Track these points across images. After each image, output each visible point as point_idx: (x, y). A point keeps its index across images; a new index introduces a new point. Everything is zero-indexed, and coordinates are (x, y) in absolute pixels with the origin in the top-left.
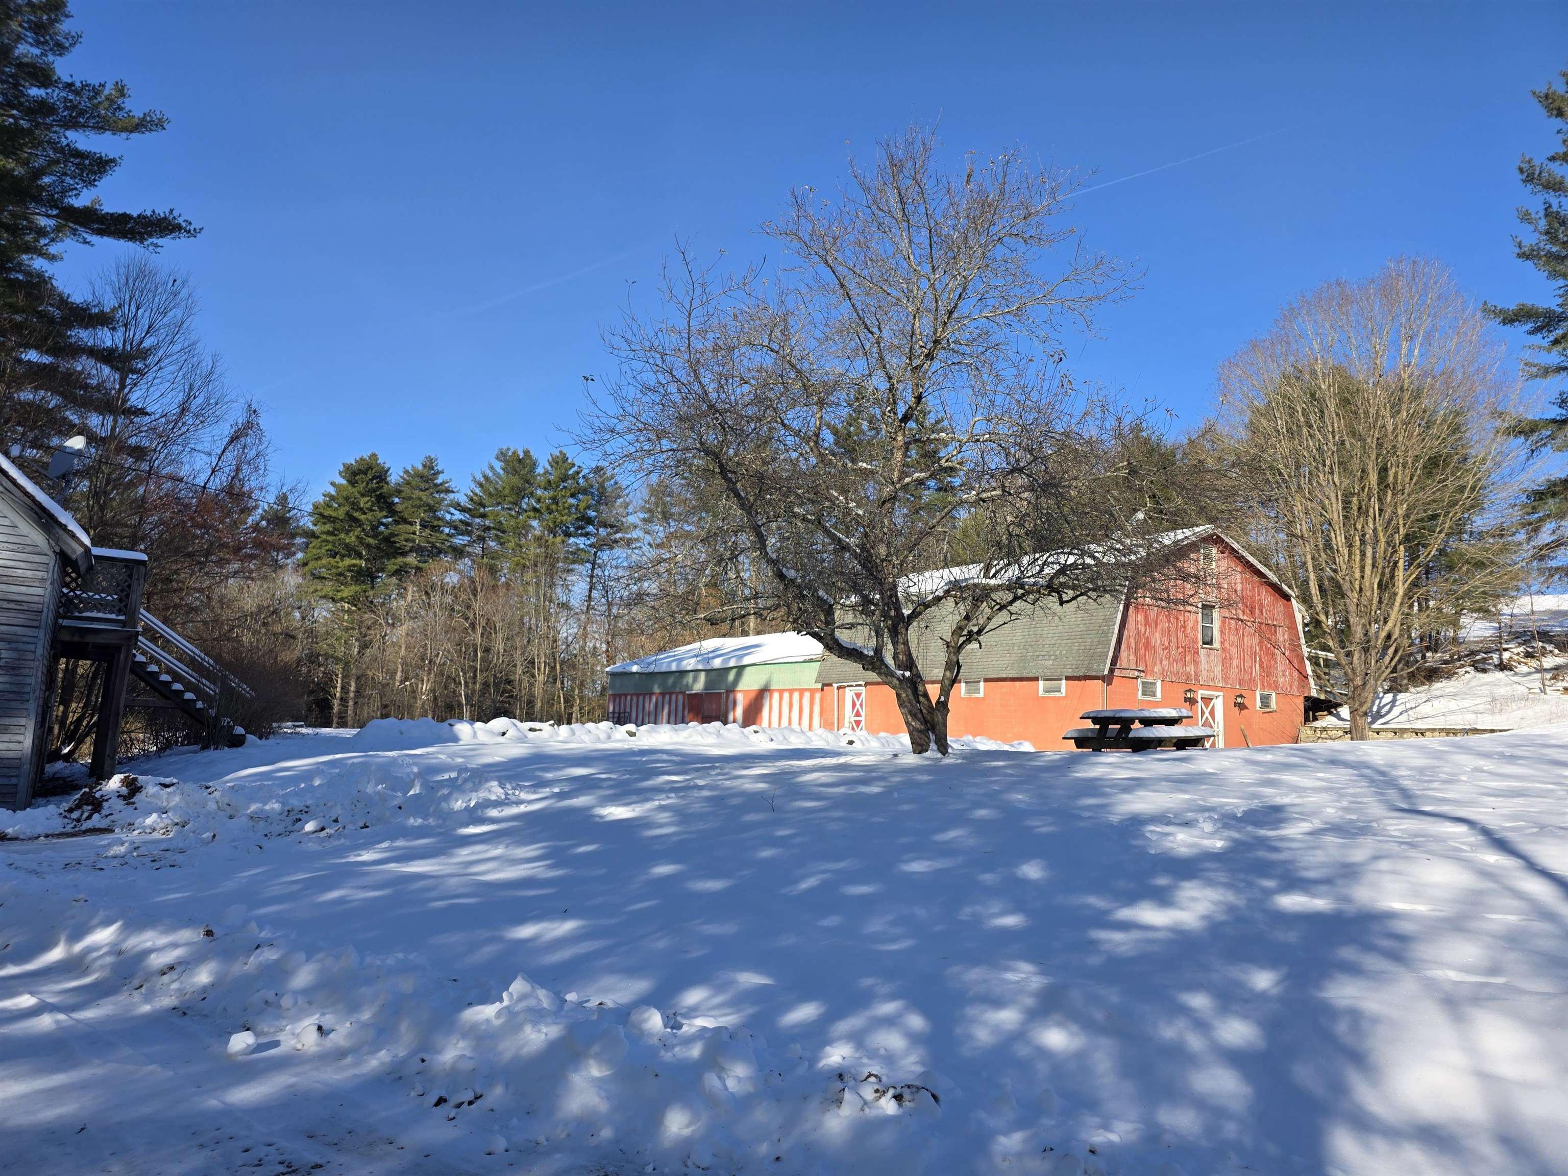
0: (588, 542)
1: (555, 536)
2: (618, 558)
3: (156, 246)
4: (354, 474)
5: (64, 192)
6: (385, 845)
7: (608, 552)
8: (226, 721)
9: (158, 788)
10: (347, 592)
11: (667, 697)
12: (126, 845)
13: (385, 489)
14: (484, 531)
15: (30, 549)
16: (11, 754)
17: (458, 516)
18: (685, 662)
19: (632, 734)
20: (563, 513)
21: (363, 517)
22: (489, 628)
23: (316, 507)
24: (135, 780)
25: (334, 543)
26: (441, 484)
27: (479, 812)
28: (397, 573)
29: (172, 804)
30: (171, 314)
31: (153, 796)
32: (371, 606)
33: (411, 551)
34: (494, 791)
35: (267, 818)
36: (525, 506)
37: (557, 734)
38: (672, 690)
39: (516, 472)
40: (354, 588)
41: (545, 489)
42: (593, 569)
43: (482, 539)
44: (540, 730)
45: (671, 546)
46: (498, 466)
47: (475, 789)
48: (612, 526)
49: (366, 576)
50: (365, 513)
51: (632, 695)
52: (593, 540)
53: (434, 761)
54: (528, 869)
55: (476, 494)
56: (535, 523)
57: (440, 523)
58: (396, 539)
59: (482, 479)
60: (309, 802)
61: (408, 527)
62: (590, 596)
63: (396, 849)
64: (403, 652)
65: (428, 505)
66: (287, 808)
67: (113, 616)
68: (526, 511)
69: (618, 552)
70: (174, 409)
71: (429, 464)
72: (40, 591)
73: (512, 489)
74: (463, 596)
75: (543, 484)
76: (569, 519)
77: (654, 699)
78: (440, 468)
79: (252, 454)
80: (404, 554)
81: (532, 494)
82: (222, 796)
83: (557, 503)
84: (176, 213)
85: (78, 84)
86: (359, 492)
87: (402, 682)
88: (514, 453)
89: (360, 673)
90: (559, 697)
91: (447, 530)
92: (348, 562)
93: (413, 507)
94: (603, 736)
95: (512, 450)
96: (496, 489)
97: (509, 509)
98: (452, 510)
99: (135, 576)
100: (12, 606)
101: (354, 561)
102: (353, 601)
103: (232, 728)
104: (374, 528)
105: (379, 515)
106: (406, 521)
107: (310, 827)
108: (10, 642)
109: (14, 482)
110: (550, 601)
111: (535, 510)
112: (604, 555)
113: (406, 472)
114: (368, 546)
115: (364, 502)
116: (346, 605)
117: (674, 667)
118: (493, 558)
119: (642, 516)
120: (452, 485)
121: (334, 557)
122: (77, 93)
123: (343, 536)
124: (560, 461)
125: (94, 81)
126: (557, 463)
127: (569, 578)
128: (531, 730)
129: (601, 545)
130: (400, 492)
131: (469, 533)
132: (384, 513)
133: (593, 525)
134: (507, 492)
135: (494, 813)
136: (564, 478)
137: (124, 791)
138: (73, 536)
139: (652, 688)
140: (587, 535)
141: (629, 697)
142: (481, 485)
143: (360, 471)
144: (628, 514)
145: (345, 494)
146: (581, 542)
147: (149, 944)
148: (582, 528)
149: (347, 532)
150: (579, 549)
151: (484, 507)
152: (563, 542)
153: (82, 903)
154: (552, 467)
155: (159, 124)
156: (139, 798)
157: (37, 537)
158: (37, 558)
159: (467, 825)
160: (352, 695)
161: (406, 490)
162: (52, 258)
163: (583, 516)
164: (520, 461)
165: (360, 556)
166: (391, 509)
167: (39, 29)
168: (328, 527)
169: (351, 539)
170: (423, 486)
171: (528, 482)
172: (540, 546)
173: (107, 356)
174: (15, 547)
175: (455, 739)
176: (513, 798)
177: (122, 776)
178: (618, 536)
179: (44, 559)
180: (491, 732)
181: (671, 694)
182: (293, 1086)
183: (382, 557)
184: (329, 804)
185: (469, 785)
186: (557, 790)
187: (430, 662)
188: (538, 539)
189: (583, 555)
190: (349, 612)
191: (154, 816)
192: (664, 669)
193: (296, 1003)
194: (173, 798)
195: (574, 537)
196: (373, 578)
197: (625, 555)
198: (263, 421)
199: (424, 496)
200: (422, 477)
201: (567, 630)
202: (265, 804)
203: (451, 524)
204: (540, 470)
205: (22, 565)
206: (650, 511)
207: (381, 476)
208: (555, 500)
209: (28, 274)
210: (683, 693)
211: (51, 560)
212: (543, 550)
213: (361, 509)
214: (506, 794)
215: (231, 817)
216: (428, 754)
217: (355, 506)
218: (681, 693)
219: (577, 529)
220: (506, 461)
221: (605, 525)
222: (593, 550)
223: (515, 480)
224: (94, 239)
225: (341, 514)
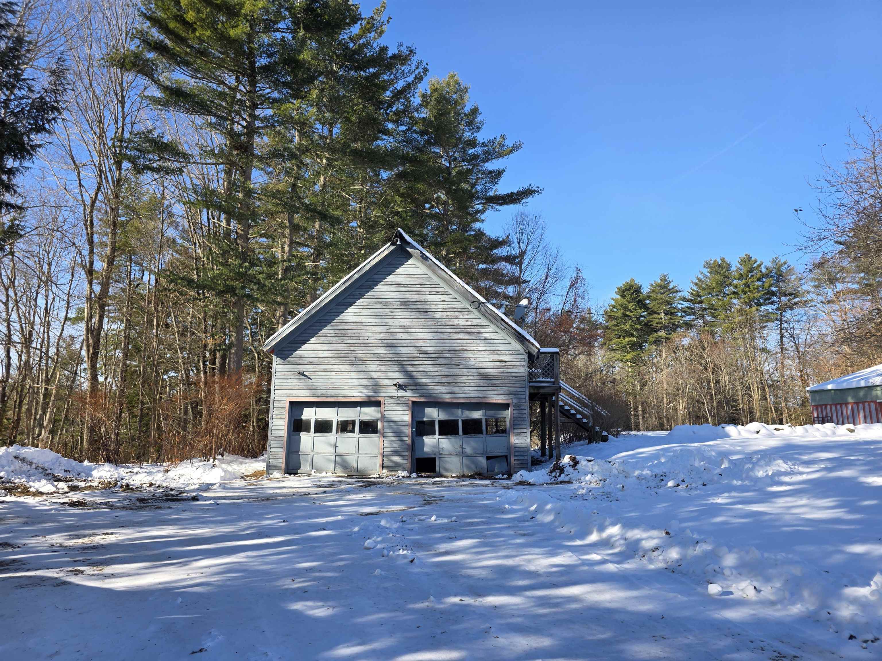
0: (774, 307)
1: (750, 307)
2: (799, 314)
3: (526, 203)
4: (623, 292)
5: (487, 190)
6: (726, 495)
7: (790, 312)
8: (597, 429)
9: (586, 462)
10: (629, 356)
11: (861, 405)
12: (585, 489)
13: (641, 297)
14: (703, 311)
15: (517, 352)
16: (523, 446)
17: (685, 305)
18: (871, 381)
19: (852, 431)
20: (754, 292)
21: (631, 314)
22: (716, 370)
23: (606, 313)
24: (575, 458)
25: (618, 330)
26: (673, 288)
27: (776, 478)
28: (655, 342)
29: (595, 470)
30: (536, 233)
31: (585, 466)
32: (644, 363)
33: (660, 329)
34: (782, 466)
35: (646, 479)
36: (727, 292)
37: (795, 432)
38: (864, 400)
39: (717, 273)
40: (633, 354)
41: (739, 279)
42: (781, 324)
43: (702, 316)
44: (782, 429)
45: (840, 301)
46: (706, 271)
47: (768, 464)
48: (791, 295)
49: (637, 346)
50: (632, 312)
51: (831, 405)
52: (777, 305)
53: (723, 449)
54: (833, 513)
55: (694, 291)
56: (735, 301)
57: (676, 311)
58: (651, 323)
59: (697, 281)
60: (664, 471)
61: (657, 316)
62: (782, 342)
63: (734, 497)
64: (665, 387)
65: (667, 301)
66: (654, 474)
67: (549, 380)
68: (728, 295)
69: (798, 310)
70: (543, 277)
71: (664, 279)
72: (523, 371)
73: (717, 283)
74: (696, 351)
75: (737, 277)
76: (759, 295)
77: (850, 407)
78: (670, 279)
79: (581, 291)
80: (656, 331)
81: (730, 284)
82: (619, 466)
83: (749, 287)
84: (532, 185)
85: (486, 142)
86: (627, 301)
87: (667, 404)
88: (715, 261)
89: (643, 400)
90: (771, 408)
91: (680, 314)
92: (627, 339)
93: (658, 304)
94: (829, 432)
95: (713, 260)
96: (707, 285)
97: (717, 295)
98: (681, 302)
99: (555, 360)
100: (514, 378)
101: (630, 339)
102: (633, 360)
103: (601, 432)
104: (638, 319)
105: (640, 311)
106: (655, 313)
107: (670, 484)
108: (515, 395)
109: (508, 324)
110: (754, 348)
111: (734, 293)
112: (788, 314)
113: (652, 285)
114: (637, 330)
115: (630, 306)
116: (629, 363)
117: (863, 384)
118: (711, 326)
119: (813, 284)
120: (679, 288)
121: (619, 338)
122: (487, 146)
123: (622, 326)
124: (747, 260)
125: (492, 138)
126: (745, 262)
127: (764, 332)
128: (776, 429)
129: (783, 308)
130: (649, 297)
131: (694, 314)
132: (643, 310)
133: (776, 296)
134: (714, 285)
135: (786, 479)
136: (751, 270)
137: (572, 463)
138: (533, 344)
139: (846, 399)
140: (772, 303)
141: (828, 407)
142: (697, 284)
143: (626, 290)
144: (801, 285)
145: (620, 303)
146: (769, 308)
147: (639, 536)
148: (769, 299)
149: (625, 323)
150: (769, 313)
151: (700, 297)
152: (757, 310)
153: (596, 514)
154: (741, 265)
155: (520, 146)
156: (578, 466)
157: (518, 346)
158: (520, 356)
159: (772, 486)
160: (640, 412)
161: (653, 296)
162: (482, 221)
163: (768, 292)
164: (719, 266)
165: (633, 336)
166: (645, 307)
167: (470, 124)
168: (614, 322)
169: (627, 327)
170: (662, 291)
171: (727, 277)
172: (742, 315)
173: (509, 259)
174: (511, 352)
175: (728, 436)
176: (795, 471)
177: (569, 456)
178: (796, 300)
179: (523, 356)
180: (750, 432)
181: (863, 403)
182: (754, 615)
183: (645, 334)
184: (676, 472)
185: (762, 462)
186: (823, 466)
187: (682, 391)
188: (740, 310)
189: (772, 316)
190: (631, 367)
191: (589, 475)
192: (854, 385)
193: (732, 574)
194: (594, 467)
195: (763, 305)
196: (641, 346)
197: (803, 312)
198: (584, 274)
199: (663, 296)
200: (661, 286)
201: (768, 366)
202: (643, 471)
203: (682, 310)
204: (733, 269)
205: (515, 360)
206: (818, 280)
207: (638, 290)
208: (747, 285)
209: (475, 230)
210: (875, 402)
211: (525, 356)
212: (744, 317)
213: (630, 310)
214: (790, 468)
215: (626, 477)
216: (717, 444)
217: (626, 309)
218: (872, 402)
219: (765, 300)
220: (710, 268)
221: (785, 295)
222: (779, 312)
223: (718, 277)
224: (500, 208)
225: (620, 313)
